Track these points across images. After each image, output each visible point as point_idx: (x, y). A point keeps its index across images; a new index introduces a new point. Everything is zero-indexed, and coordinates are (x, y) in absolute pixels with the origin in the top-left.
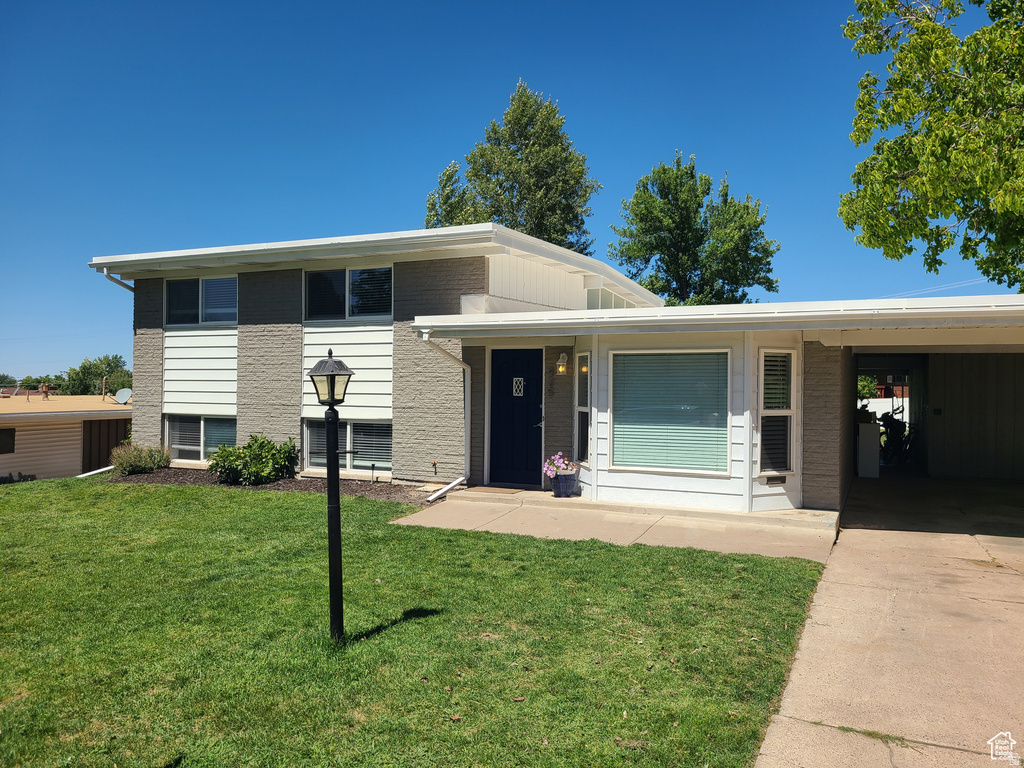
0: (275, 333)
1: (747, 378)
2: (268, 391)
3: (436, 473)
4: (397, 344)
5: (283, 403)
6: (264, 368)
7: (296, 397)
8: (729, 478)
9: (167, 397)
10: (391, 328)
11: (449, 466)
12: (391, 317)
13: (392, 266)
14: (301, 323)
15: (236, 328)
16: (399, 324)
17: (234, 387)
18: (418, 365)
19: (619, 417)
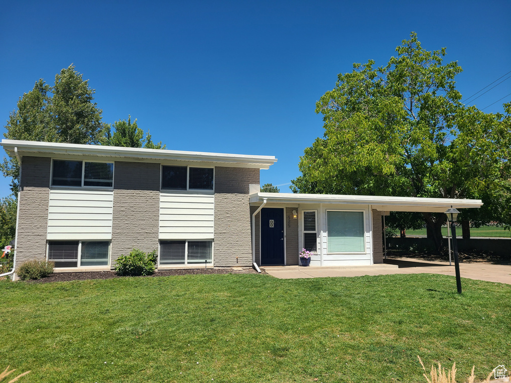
0: (141, 195)
1: (368, 220)
2: (137, 225)
3: (237, 262)
4: (217, 204)
5: (147, 232)
6: (133, 214)
7: (155, 229)
8: (366, 254)
9: (49, 230)
10: (213, 196)
11: (244, 258)
12: (213, 191)
13: (214, 168)
14: (159, 191)
15: (112, 191)
16: (218, 195)
17: (110, 223)
18: (228, 214)
19: (329, 235)
